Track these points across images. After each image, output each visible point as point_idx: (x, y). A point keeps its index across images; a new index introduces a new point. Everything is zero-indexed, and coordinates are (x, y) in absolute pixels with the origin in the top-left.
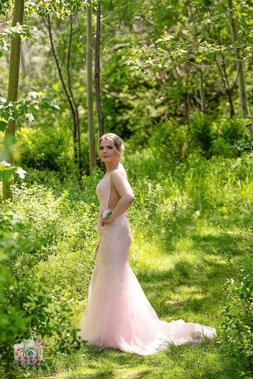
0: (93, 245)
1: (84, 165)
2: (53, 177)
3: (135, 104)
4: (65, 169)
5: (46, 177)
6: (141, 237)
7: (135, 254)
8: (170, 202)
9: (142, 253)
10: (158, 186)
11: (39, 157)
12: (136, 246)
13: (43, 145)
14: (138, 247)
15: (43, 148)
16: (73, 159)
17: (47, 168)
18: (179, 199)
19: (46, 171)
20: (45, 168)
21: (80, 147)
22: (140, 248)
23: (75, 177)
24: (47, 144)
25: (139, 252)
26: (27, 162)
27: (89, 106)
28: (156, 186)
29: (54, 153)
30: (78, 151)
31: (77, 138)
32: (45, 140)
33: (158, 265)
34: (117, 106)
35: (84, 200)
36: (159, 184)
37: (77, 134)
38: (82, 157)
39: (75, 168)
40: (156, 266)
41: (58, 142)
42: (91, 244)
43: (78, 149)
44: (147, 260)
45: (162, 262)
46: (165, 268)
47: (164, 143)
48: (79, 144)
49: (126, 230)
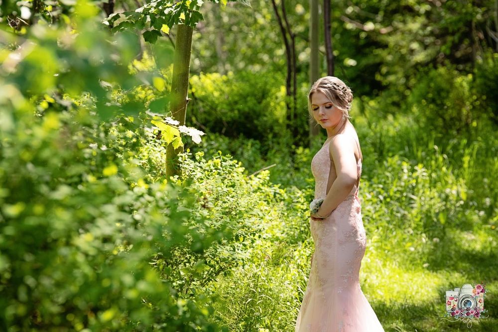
0: (308, 255)
1: (301, 131)
2: (250, 148)
3: (392, 40)
4: (270, 136)
5: (240, 149)
6: (386, 248)
7: (376, 274)
8: (436, 195)
9: (387, 273)
10: (420, 168)
11: (231, 117)
12: (379, 262)
13: (236, 98)
14: (382, 263)
15: (236, 103)
16: (283, 122)
17: (242, 135)
18: (452, 191)
19: (240, 139)
20: (239, 134)
21: (295, 103)
22: (384, 265)
23: (286, 150)
24: (244, 97)
25: (383, 271)
26: (211, 124)
27: (313, 38)
28: (416, 168)
29: (254, 112)
30: (292, 110)
31: (292, 89)
32: (241, 91)
33: (414, 293)
34: (362, 42)
35: (297, 186)
36: (420, 166)
37: (292, 82)
38: (298, 120)
39: (286, 136)
40: (409, 295)
41: (260, 94)
42: (304, 253)
43: (292, 105)
44: (395, 285)
45: (420, 289)
46: (425, 298)
47: (433, 101)
48: (295, 99)
49: (354, 231)
